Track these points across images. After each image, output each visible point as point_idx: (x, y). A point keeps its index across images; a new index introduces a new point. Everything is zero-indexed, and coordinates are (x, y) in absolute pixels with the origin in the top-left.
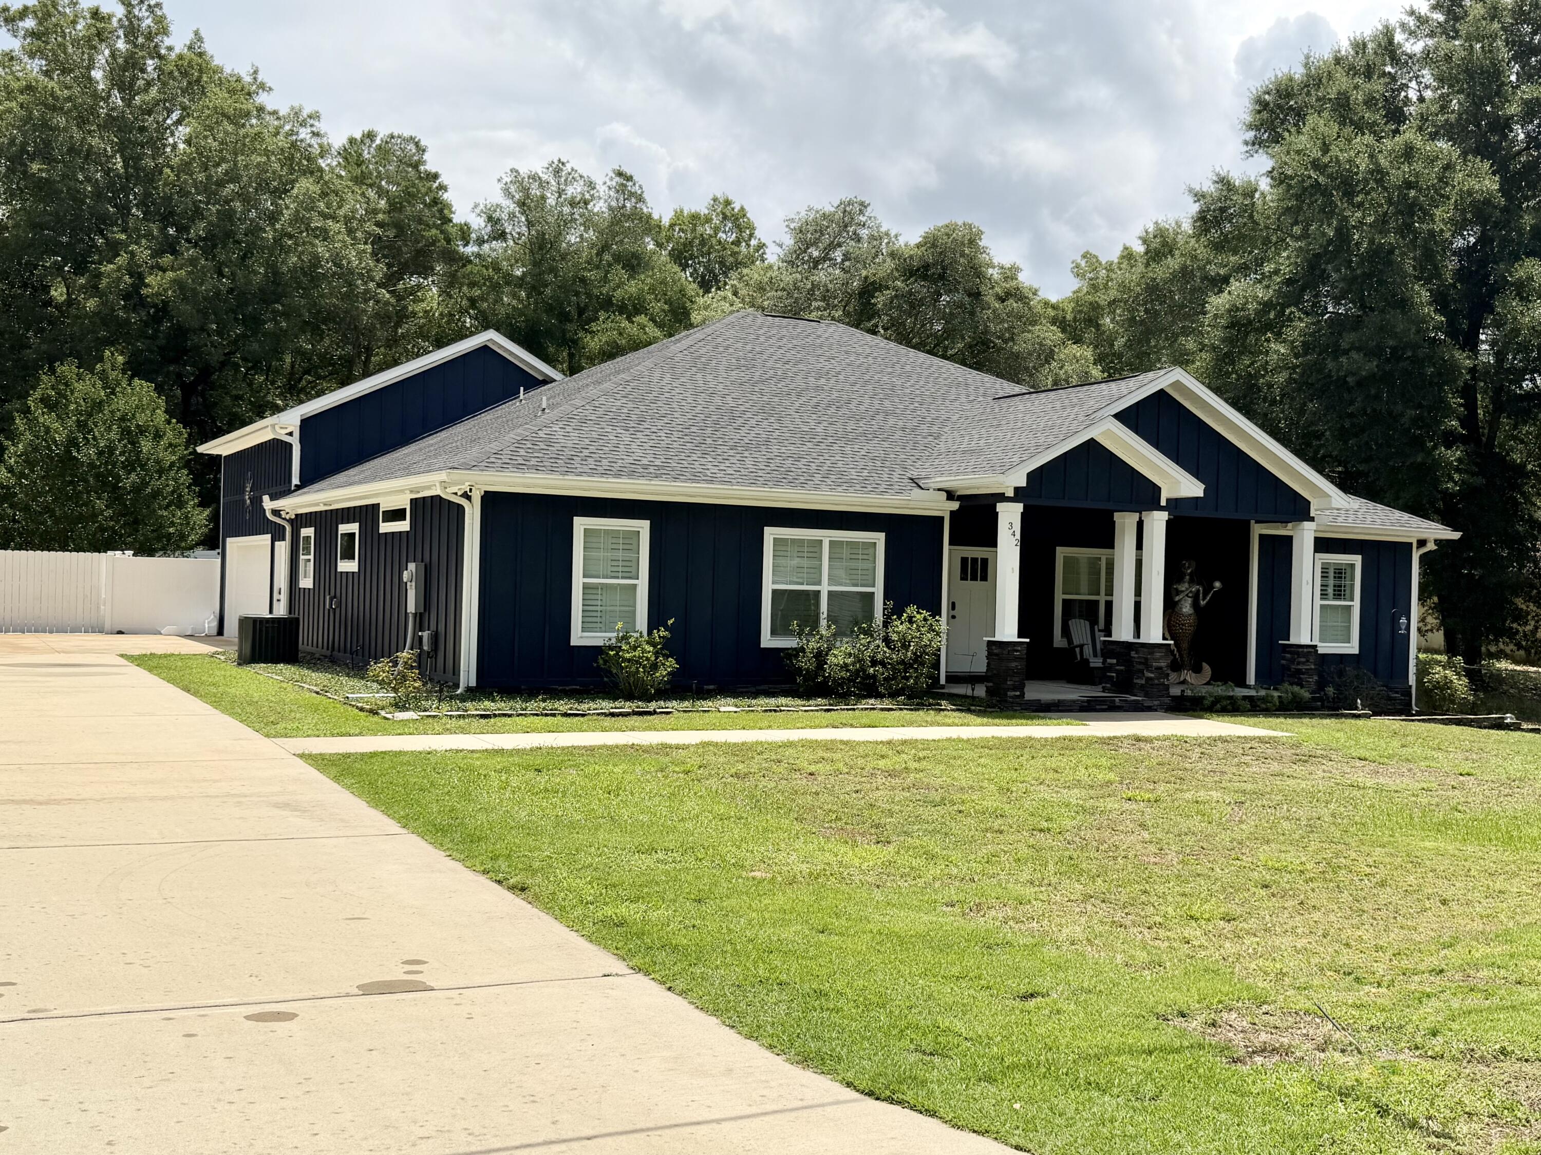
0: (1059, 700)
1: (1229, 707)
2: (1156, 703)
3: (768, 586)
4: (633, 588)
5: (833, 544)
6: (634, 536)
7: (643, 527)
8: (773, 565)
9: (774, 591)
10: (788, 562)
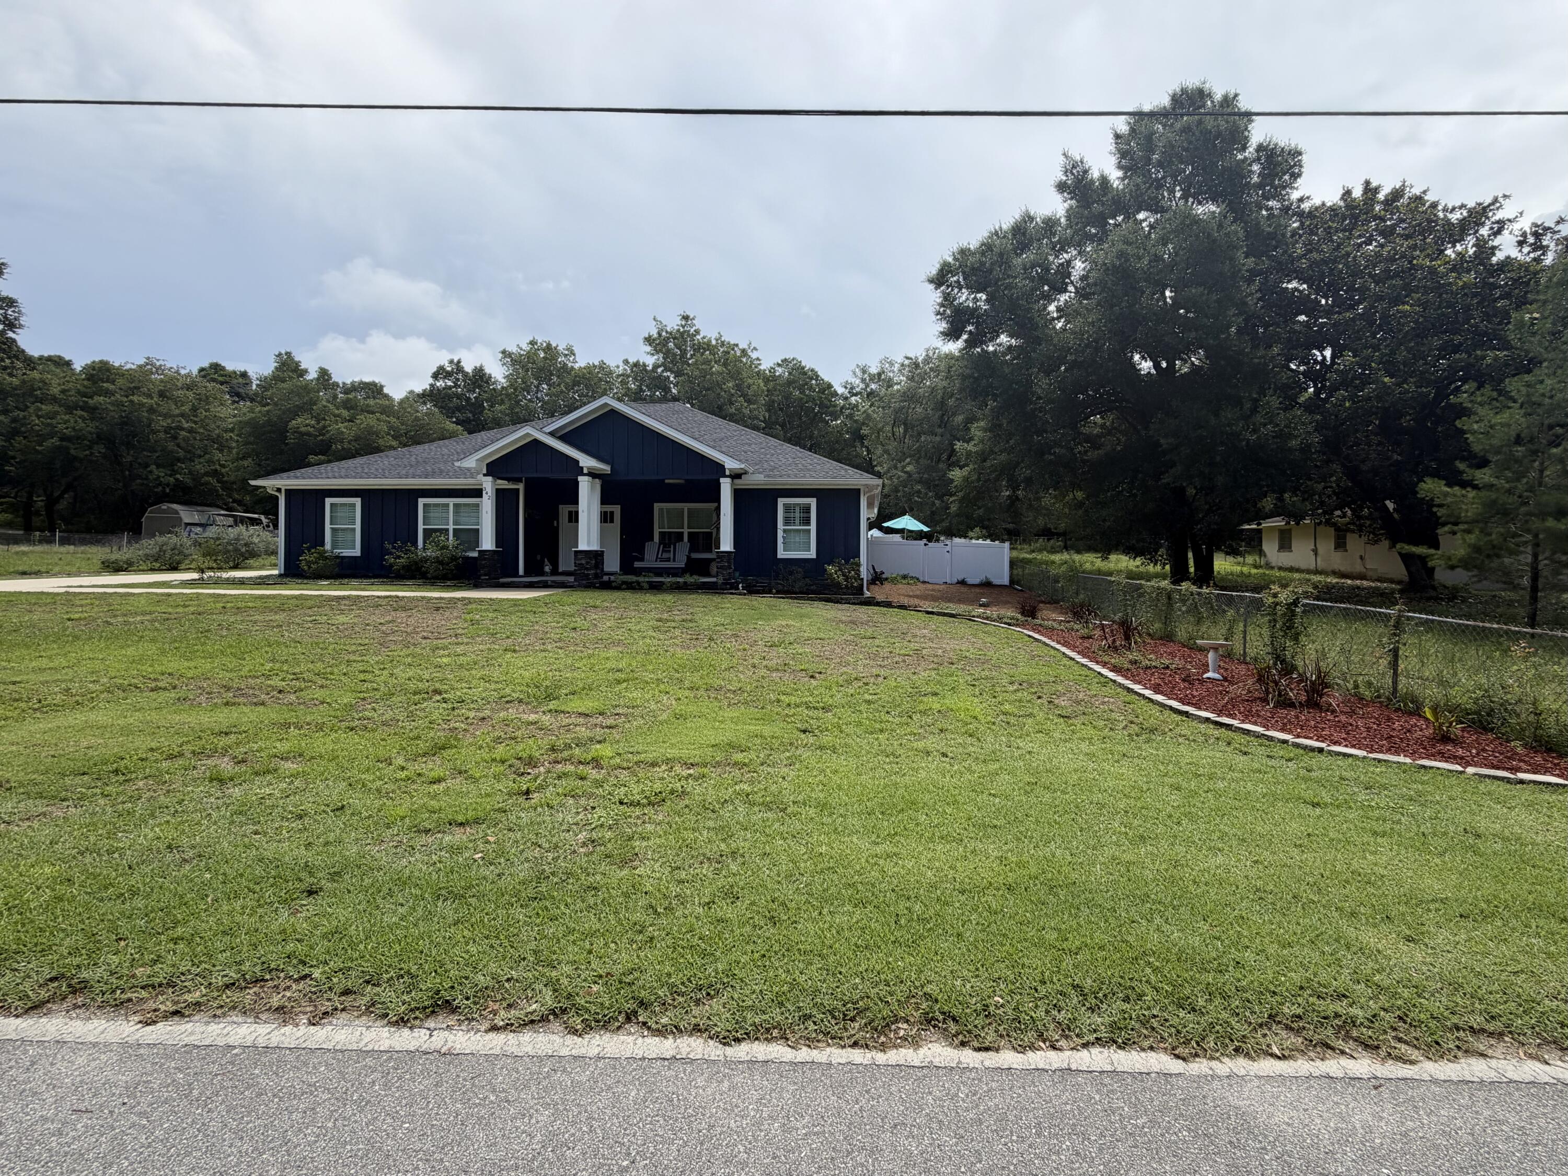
3: (421, 527)
4: (354, 530)
5: (455, 505)
6: (354, 505)
7: (358, 501)
8: (424, 517)
9: (424, 529)
10: (432, 515)
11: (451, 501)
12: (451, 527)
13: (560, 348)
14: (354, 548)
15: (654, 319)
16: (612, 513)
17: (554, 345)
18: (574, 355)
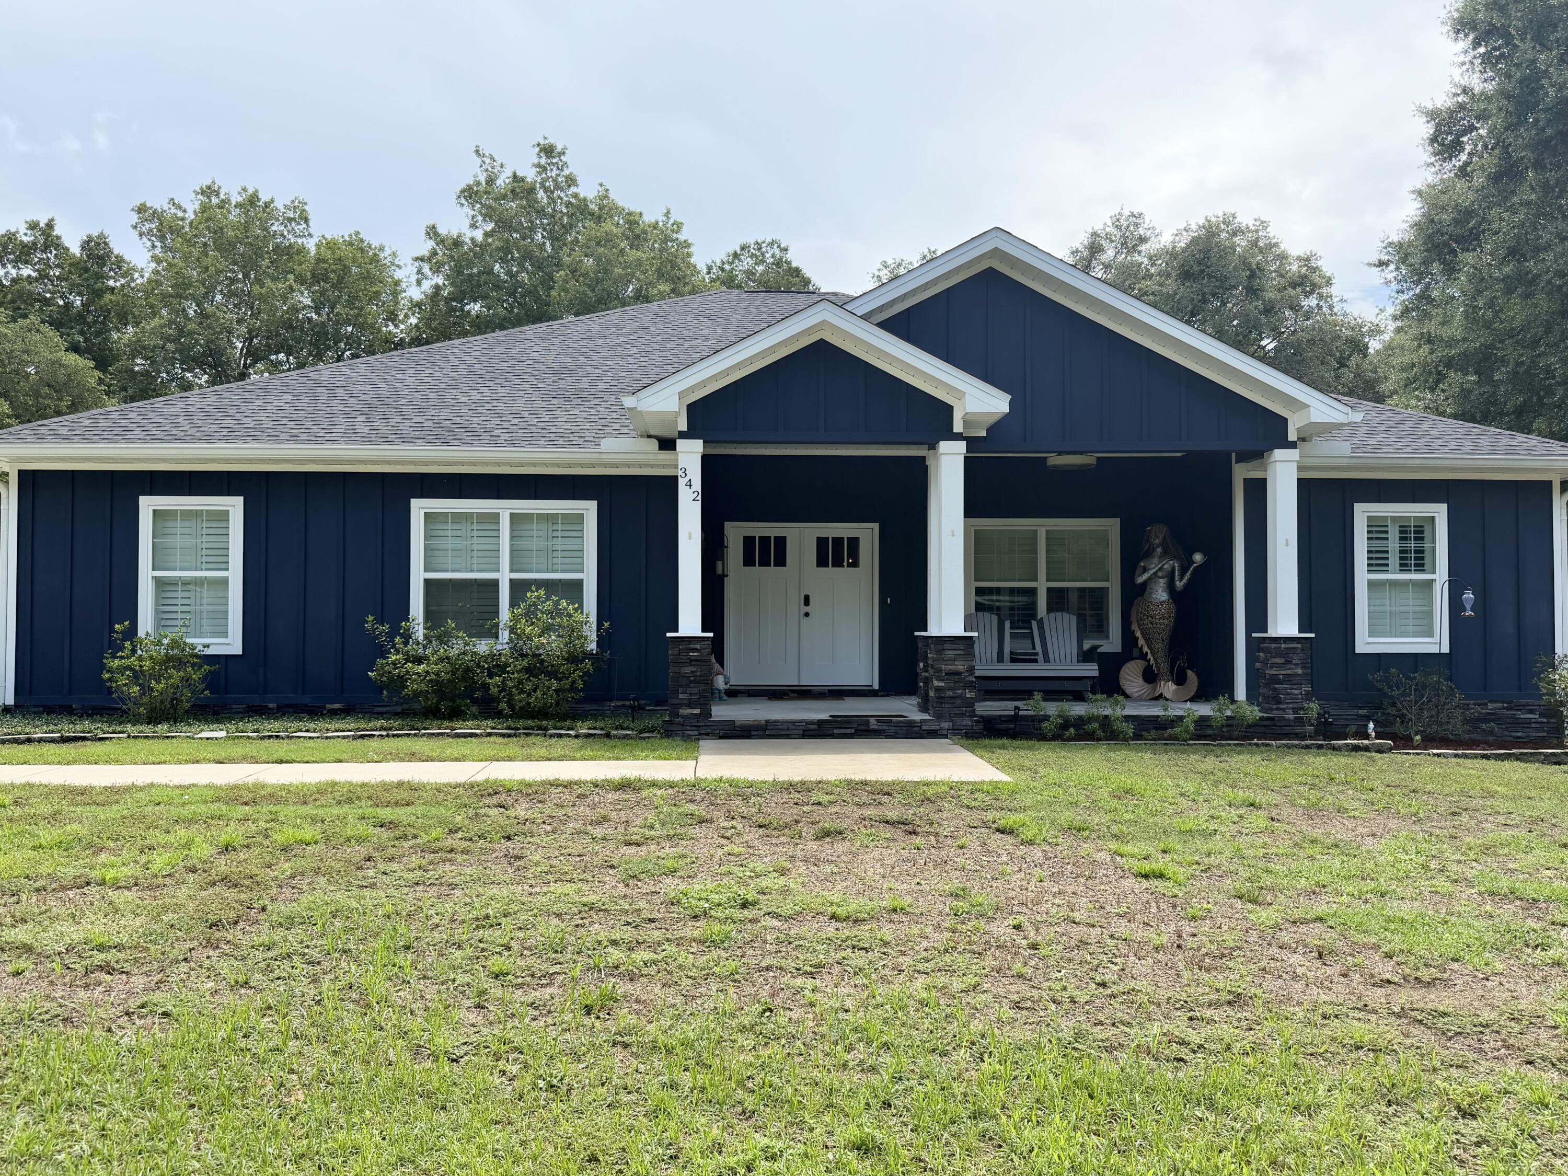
0: (767, 721)
1: (1100, 733)
2: (945, 725)
3: (418, 576)
4: (225, 582)
5: (515, 518)
6: (223, 516)
7: (234, 506)
8: (427, 548)
9: (427, 582)
10: (450, 543)
11: (505, 508)
12: (504, 577)
13: (279, 204)
14: (225, 634)
15: (477, 152)
16: (854, 542)
17: (264, 197)
18: (306, 220)
